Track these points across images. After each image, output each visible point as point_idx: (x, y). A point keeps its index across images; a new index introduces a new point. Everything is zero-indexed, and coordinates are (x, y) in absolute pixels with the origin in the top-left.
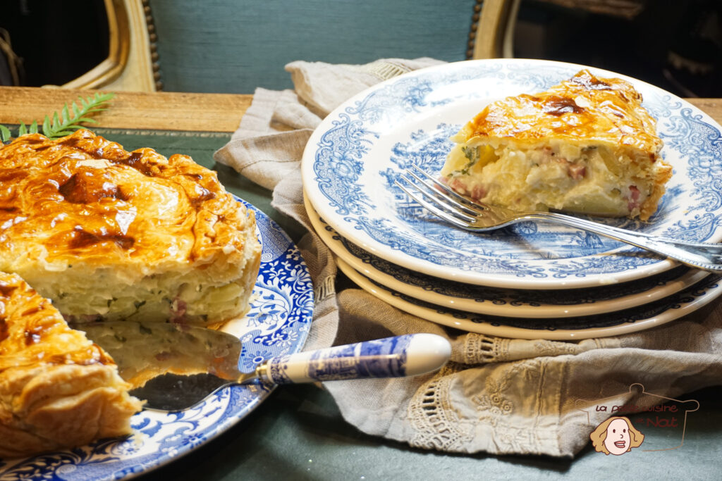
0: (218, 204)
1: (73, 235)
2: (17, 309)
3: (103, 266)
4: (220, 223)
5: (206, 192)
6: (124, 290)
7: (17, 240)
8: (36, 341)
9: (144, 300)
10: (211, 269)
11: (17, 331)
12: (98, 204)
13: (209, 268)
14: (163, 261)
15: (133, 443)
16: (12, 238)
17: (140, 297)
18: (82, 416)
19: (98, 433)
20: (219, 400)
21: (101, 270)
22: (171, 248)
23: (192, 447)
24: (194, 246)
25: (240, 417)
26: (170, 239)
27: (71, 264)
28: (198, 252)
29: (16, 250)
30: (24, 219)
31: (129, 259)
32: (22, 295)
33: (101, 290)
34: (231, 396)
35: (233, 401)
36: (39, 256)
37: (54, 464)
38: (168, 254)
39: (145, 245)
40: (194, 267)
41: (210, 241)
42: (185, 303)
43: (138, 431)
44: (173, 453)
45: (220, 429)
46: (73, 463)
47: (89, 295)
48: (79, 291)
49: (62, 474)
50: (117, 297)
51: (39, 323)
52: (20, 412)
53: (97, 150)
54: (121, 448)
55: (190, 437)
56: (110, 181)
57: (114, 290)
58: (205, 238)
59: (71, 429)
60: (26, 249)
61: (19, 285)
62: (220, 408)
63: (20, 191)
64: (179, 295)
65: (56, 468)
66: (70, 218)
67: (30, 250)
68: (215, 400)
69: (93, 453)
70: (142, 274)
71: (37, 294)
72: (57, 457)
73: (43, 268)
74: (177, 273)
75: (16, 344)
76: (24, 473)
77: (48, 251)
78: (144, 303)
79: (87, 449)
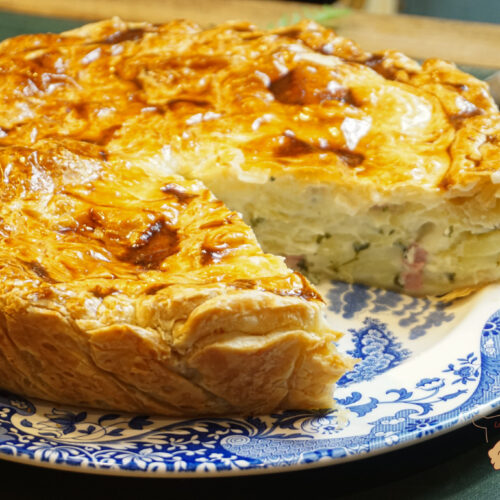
0: (488, 121)
1: (281, 141)
2: (194, 221)
3: (318, 184)
4: (489, 145)
5: (470, 107)
6: (343, 224)
7: (204, 139)
8: (215, 261)
9: (367, 241)
10: (469, 204)
11: (191, 245)
12: (320, 107)
13: (467, 203)
14: (403, 185)
15: (333, 421)
16: (199, 136)
17: (363, 237)
18: (268, 367)
19: (286, 399)
20: (464, 382)
21: (314, 191)
22: (415, 169)
23: (420, 435)
24: (448, 170)
25: (493, 406)
26: (415, 159)
27: (275, 176)
28: (454, 178)
29: (201, 151)
30: (216, 116)
31: (355, 178)
32: (204, 205)
33: (311, 221)
34: (482, 379)
35: (484, 384)
36: (232, 159)
37: (220, 433)
38: (409, 178)
39: (379, 164)
40: (445, 199)
41: (472, 165)
42: (426, 253)
43: (343, 407)
44: (391, 439)
45: (462, 418)
46: (246, 433)
47: (294, 225)
48: (280, 217)
49: (228, 444)
50: (332, 232)
51: (224, 238)
52: (182, 348)
53: (323, 45)
54: (316, 424)
55: (418, 422)
56: (339, 82)
57: (328, 221)
58: (465, 161)
59: (250, 384)
60: (216, 152)
61: (201, 194)
62: (464, 392)
63: (216, 84)
64: (418, 240)
65: (222, 437)
66: (279, 121)
67: (221, 153)
68: (458, 381)
69: (275, 426)
70: (371, 201)
71: (224, 207)
72: (224, 424)
73: (235, 178)
74: (420, 207)
75: (188, 262)
76: (177, 437)
77: (246, 155)
78: (366, 246)
79: (269, 420)
